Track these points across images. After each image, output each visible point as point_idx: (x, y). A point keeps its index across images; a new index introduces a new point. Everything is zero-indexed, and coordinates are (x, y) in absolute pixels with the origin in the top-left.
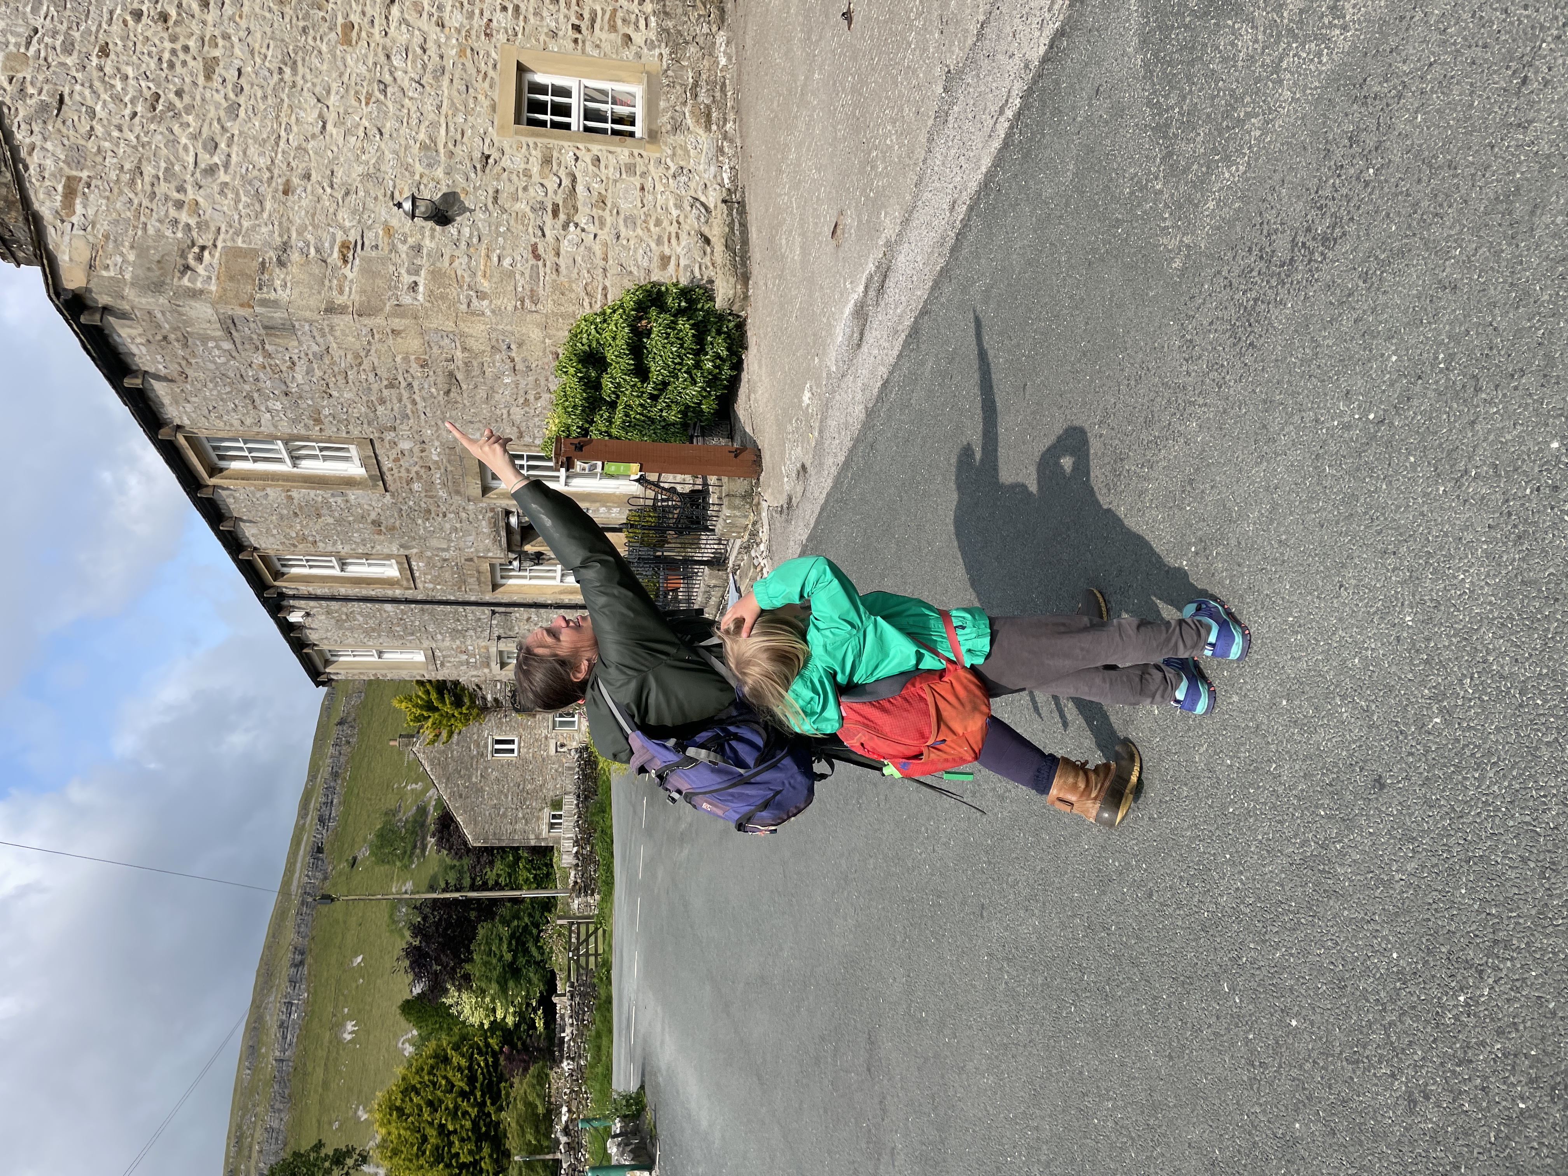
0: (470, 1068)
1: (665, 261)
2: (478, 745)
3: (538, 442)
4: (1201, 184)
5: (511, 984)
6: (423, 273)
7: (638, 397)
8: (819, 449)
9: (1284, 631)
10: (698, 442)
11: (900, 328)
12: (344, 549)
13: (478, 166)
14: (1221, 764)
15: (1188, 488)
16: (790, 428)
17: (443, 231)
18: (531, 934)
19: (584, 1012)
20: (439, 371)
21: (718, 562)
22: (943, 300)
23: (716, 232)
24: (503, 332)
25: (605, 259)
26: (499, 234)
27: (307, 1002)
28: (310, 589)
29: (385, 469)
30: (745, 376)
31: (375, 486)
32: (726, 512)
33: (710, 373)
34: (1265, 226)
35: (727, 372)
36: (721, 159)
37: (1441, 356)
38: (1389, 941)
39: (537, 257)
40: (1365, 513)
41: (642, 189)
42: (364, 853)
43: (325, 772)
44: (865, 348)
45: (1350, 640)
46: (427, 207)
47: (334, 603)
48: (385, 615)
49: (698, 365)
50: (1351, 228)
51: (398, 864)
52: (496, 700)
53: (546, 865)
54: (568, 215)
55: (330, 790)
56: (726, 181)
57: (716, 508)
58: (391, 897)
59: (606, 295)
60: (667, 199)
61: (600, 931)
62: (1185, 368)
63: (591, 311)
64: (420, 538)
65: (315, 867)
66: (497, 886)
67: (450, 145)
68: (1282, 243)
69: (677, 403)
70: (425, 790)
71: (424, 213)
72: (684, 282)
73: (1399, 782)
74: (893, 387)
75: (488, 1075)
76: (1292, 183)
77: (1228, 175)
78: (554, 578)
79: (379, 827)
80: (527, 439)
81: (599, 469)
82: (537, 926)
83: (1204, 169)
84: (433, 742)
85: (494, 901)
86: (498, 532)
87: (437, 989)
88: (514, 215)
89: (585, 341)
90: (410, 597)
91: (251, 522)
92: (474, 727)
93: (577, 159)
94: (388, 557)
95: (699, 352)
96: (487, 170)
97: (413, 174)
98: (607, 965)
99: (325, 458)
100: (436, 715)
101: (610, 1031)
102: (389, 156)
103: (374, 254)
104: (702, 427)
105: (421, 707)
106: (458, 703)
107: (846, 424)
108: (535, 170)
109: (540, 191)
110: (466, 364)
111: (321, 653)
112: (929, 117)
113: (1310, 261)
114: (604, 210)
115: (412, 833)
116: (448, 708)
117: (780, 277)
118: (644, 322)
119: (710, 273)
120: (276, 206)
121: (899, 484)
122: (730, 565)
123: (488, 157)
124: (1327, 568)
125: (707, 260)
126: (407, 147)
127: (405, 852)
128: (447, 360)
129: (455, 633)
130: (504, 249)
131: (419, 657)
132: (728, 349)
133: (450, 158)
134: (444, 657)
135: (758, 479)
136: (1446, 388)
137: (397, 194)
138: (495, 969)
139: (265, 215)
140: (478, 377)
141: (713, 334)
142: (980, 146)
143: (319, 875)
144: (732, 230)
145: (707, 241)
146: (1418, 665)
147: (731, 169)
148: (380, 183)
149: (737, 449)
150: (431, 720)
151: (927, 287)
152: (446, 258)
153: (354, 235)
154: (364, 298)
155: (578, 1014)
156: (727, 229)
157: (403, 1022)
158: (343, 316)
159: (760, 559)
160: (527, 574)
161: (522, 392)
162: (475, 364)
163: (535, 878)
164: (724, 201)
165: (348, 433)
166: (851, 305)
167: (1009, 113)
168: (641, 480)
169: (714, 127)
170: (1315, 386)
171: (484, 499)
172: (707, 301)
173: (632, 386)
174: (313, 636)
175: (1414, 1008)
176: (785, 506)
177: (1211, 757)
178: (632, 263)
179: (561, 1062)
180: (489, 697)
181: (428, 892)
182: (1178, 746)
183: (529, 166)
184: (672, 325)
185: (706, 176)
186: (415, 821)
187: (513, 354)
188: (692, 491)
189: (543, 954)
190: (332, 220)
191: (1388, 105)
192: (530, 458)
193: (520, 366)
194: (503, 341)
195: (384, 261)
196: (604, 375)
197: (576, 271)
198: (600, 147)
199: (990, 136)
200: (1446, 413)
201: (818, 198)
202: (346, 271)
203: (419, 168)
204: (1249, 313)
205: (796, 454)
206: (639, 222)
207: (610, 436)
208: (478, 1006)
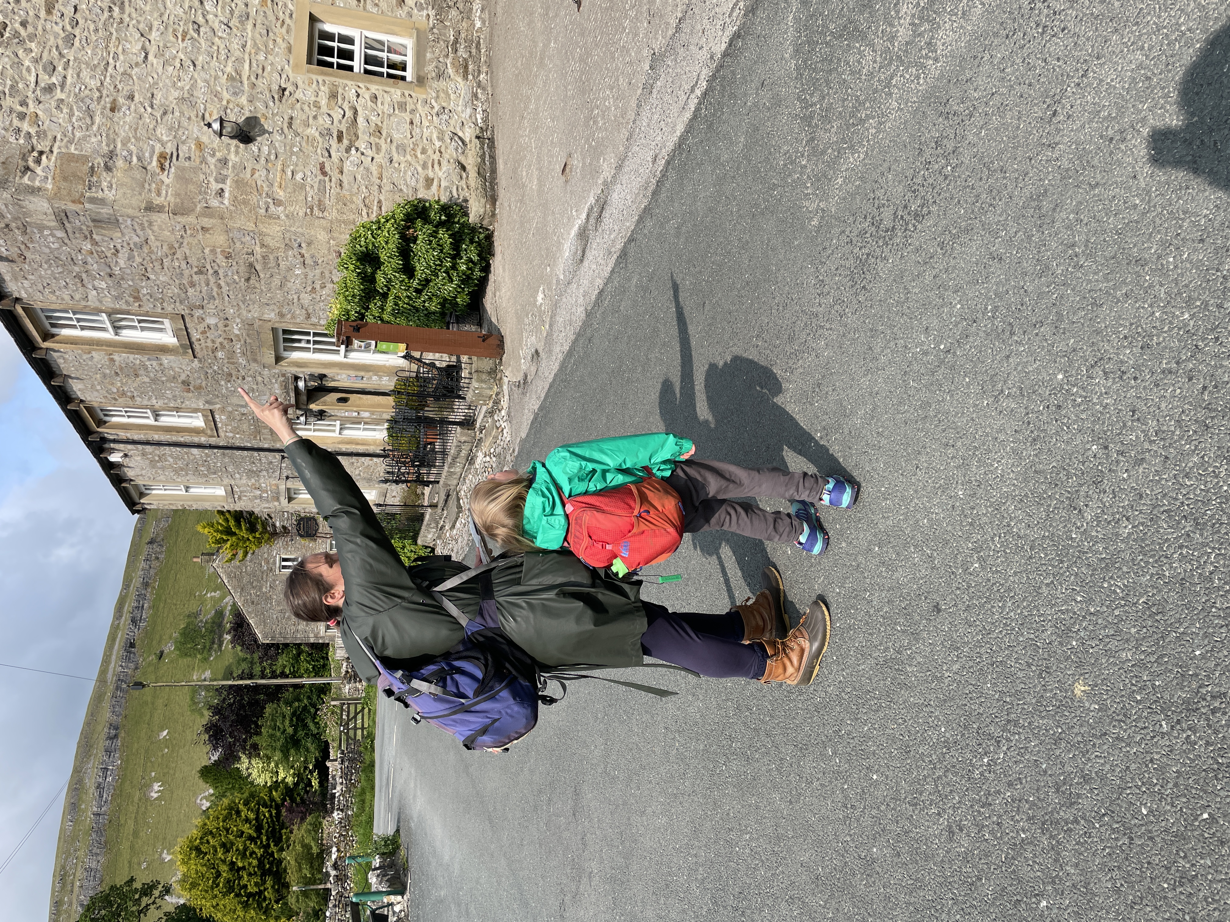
0: (257, 819)
1: (429, 182)
2: (268, 562)
3: (323, 322)
4: (833, 164)
5: (292, 751)
6: (228, 182)
7: (405, 290)
8: (549, 339)
9: (878, 498)
10: (454, 328)
11: (613, 250)
12: (158, 404)
13: (276, 97)
14: (833, 592)
15: (817, 390)
16: (526, 321)
17: (246, 148)
18: (309, 712)
19: (352, 774)
20: (241, 262)
21: (468, 423)
22: (646, 231)
23: (471, 161)
24: (295, 233)
25: (381, 178)
26: (292, 153)
27: (120, 768)
28: (129, 435)
29: (193, 339)
30: (492, 277)
31: (185, 353)
32: (475, 384)
33: (464, 274)
34: (876, 201)
35: (477, 273)
36: (475, 102)
37: (990, 307)
38: (939, 719)
39: (324, 174)
40: (936, 416)
41: (412, 123)
42: (169, 647)
43: (137, 582)
44: (586, 263)
45: (921, 506)
46: (233, 128)
47: (148, 447)
48: (192, 458)
49: (454, 267)
50: (934, 208)
51: (198, 656)
52: (284, 527)
53: (323, 658)
54: (350, 141)
55: (141, 597)
56: (479, 121)
57: (467, 381)
58: (193, 683)
59: (380, 208)
60: (431, 133)
61: (366, 710)
62: (817, 300)
63: (368, 220)
64: (223, 396)
65: (128, 659)
66: (283, 675)
67: (253, 79)
68: (887, 214)
69: (437, 296)
70: (223, 597)
71: (230, 133)
72: (444, 200)
73: (950, 608)
74: (607, 295)
75: (271, 824)
76: (896, 171)
77: (853, 160)
78: (334, 431)
79: (182, 626)
80: (314, 320)
81: (373, 347)
82: (314, 706)
83: (836, 153)
84: (231, 560)
85: (279, 687)
86: (288, 393)
87: (230, 757)
88: (305, 138)
89: (363, 243)
90: (213, 443)
91: (78, 379)
92: (265, 548)
93: (358, 96)
94: (196, 411)
95: (456, 256)
96: (284, 100)
97: (221, 100)
98: (371, 737)
99: (143, 329)
100: (234, 539)
101: (373, 788)
102: (200, 84)
103: (187, 164)
104: (457, 316)
105: (221, 532)
106: (252, 529)
107: (570, 321)
108: (324, 102)
109: (327, 119)
110: (263, 257)
111: (136, 486)
112: (639, 88)
113: (906, 230)
114: (380, 138)
115: (211, 632)
116: (244, 533)
117: (521, 201)
118: (411, 231)
119: (465, 194)
120: (104, 120)
121: (609, 371)
122: (478, 425)
123: (284, 90)
124: (908, 454)
125: (463, 183)
126: (216, 78)
127: (205, 647)
128: (248, 254)
129: (251, 473)
130: (297, 165)
131: (220, 492)
132: (479, 255)
133: (253, 88)
134: (241, 492)
135: (501, 359)
136: (992, 330)
137: (207, 116)
138: (279, 740)
139: (95, 128)
140: (273, 268)
141: (467, 243)
142: (676, 115)
143: (132, 665)
144: (483, 160)
145: (463, 168)
146: (965, 526)
147: (483, 111)
148: (193, 106)
149: (484, 335)
150: (229, 543)
151: (634, 220)
152: (248, 170)
153: (170, 148)
154: (178, 200)
155: (346, 774)
156: (479, 160)
157: (201, 783)
158: (160, 214)
159: (501, 422)
160: (312, 427)
161: (310, 282)
162: (271, 257)
163: (313, 668)
164: (478, 137)
165: (163, 309)
166: (576, 228)
167: (698, 92)
168: (407, 357)
169: (470, 77)
170: (906, 322)
171: (277, 367)
172: (462, 216)
173: (401, 282)
174: (130, 473)
175: (954, 766)
176: (522, 382)
177: (826, 586)
178: (402, 182)
179: (332, 812)
180: (278, 524)
181: (224, 679)
182: (803, 578)
183: (318, 99)
184: (434, 234)
185: (463, 116)
186: (214, 622)
187: (303, 251)
188: (448, 366)
189: (319, 728)
190: (152, 134)
191: (963, 121)
192: (315, 334)
193: (309, 261)
194: (295, 240)
195: (195, 170)
196: (378, 271)
197: (356, 186)
198: (377, 87)
199: (684, 108)
200: (991, 348)
201: (552, 142)
202: (164, 177)
203: (226, 96)
204: (862, 263)
205: (531, 342)
206: (408, 150)
207: (382, 320)
208: (264, 770)
